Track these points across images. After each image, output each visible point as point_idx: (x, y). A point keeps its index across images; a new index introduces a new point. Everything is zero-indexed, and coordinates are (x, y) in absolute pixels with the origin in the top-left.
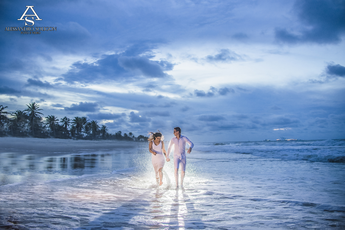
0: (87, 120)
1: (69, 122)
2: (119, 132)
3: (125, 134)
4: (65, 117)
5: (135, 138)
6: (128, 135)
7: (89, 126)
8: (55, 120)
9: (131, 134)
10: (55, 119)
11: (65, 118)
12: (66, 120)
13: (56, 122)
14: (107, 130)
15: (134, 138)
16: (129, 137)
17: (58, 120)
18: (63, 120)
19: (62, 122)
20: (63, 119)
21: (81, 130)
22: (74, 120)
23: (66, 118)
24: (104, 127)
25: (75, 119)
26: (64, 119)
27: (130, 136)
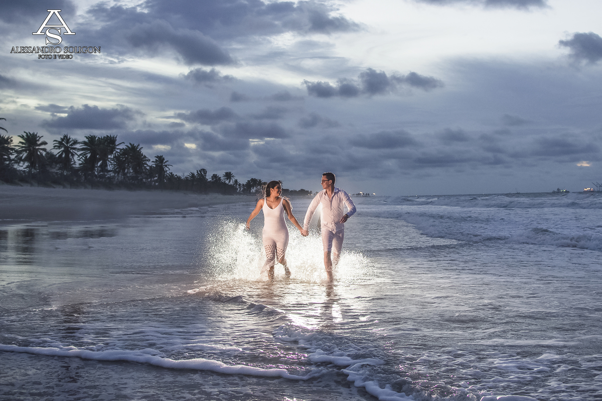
0: (117, 143)
1: (74, 147)
2: (200, 171)
3: (215, 176)
4: (66, 136)
5: (240, 185)
6: (222, 178)
7: (125, 157)
8: (39, 143)
9: (228, 175)
10: (38, 140)
11: (64, 138)
12: (67, 142)
13: (42, 147)
14: (166, 166)
15: (236, 185)
16: (225, 183)
17: (45, 143)
18: (60, 143)
19: (59, 147)
20: (59, 140)
21: (107, 166)
22: (85, 143)
23: (66, 139)
24: (160, 159)
25: (86, 140)
26: (63, 140)
27: (227, 182)
